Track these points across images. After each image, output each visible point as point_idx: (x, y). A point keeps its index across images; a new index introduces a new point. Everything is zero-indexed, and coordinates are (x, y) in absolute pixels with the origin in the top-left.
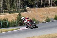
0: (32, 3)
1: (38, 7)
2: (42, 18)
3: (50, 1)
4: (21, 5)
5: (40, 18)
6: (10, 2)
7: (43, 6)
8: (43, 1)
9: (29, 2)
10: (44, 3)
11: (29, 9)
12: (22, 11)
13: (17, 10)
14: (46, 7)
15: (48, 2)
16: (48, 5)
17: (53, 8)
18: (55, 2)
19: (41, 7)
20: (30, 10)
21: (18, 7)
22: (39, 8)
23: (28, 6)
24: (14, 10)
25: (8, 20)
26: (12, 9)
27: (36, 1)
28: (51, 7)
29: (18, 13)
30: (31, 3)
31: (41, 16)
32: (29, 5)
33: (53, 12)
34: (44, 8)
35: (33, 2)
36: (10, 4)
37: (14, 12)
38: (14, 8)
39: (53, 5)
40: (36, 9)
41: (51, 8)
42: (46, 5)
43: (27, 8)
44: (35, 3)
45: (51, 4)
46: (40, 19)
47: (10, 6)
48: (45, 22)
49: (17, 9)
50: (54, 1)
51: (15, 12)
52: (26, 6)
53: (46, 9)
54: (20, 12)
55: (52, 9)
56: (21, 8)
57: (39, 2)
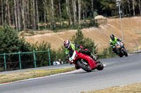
0: (111, 5)
1: (125, 14)
2: (134, 41)
4: (82, 11)
5: (130, 42)
6: (54, 3)
7: (137, 14)
9: (102, 3)
10: (139, 5)
11: (103, 21)
12: (84, 26)
13: (71, 23)
19: (132, 15)
20: (105, 23)
21: (75, 15)
22: (127, 16)
23: (99, 14)
24: (65, 22)
25: (49, 47)
26: (61, 19)
29: (76, 31)
30: (107, 4)
31: (131, 36)
32: (103, 9)
34: (139, 18)
36: (55, 7)
37: (65, 28)
38: (65, 18)
40: (120, 19)
43: (98, 17)
44: (118, 5)
46: (131, 44)
47: (56, 12)
49: (73, 21)
51: (68, 27)
52: (95, 13)
54: (80, 26)
56: (82, 19)
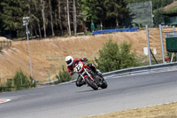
0: (16, 24)
1: (34, 35)
2: (45, 70)
3: (72, 19)
5: (40, 70)
7: (49, 35)
8: (49, 18)
9: (5, 21)
10: (52, 24)
11: (6, 44)
14: (57, 35)
15: (63, 19)
16: (65, 29)
17: (79, 37)
18: (85, 20)
19: (43, 37)
20: (8, 47)
22: (37, 38)
27: (27, 18)
28: (73, 35)
30: (11, 23)
31: (42, 63)
32: (7, 29)
33: (80, 53)
34: (52, 40)
35: (17, 21)
39: (80, 29)
40: (28, 41)
41: (74, 38)
42: (59, 30)
44: (25, 24)
45: (72, 25)
46: (41, 73)
48: (56, 83)
50: (82, 19)
53: (58, 44)
55: (76, 41)
57: (35, 20)
